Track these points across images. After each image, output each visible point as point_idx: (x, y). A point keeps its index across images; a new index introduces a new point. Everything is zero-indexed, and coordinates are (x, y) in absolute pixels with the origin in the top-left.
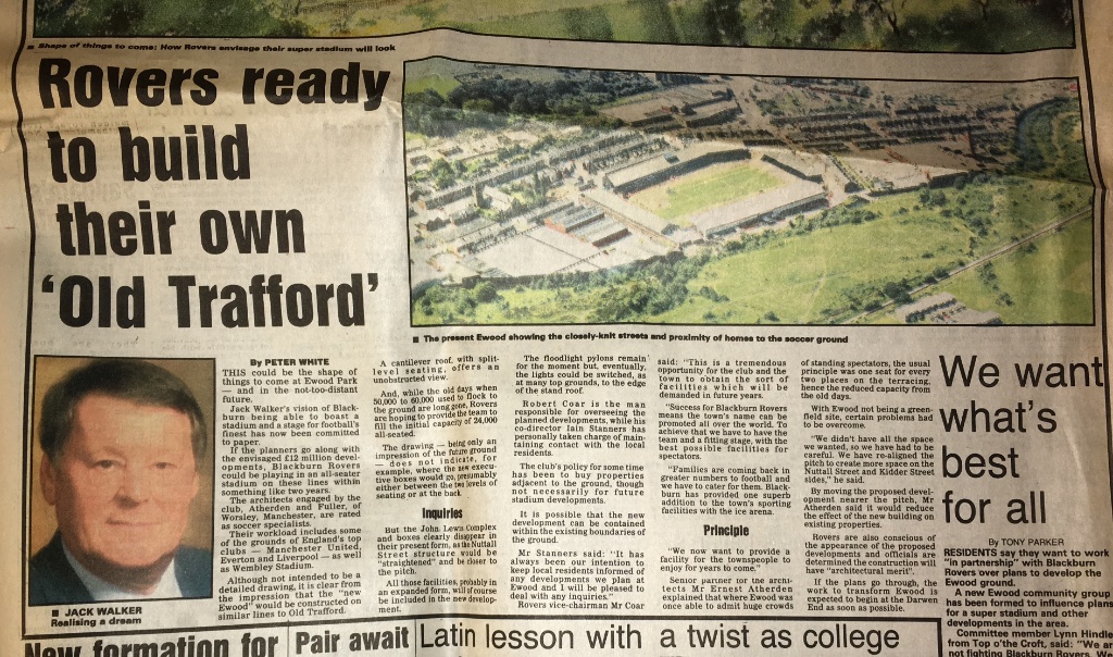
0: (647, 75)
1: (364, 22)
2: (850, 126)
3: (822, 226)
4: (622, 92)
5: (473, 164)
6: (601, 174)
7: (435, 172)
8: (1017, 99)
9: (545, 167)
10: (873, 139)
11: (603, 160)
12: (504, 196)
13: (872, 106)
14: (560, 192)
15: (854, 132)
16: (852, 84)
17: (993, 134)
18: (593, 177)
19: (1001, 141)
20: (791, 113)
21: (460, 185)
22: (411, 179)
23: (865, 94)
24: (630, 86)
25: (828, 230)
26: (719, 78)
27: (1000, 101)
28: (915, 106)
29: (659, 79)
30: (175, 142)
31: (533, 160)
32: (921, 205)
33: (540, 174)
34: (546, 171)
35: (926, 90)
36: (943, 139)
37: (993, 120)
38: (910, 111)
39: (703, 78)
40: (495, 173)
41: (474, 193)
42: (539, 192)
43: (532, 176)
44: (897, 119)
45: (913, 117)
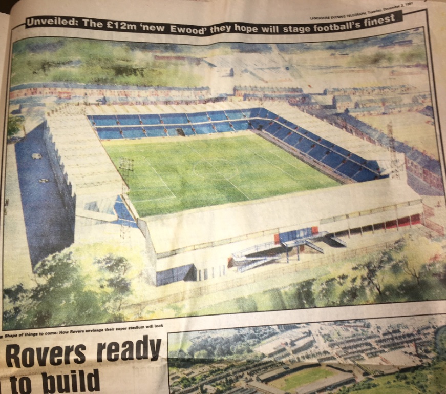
0: (274, 327)
1: (149, 312)
2: (363, 344)
3: (354, 390)
4: (263, 337)
5: (198, 378)
6: (255, 376)
7: (182, 381)
8: (435, 323)
9: (230, 375)
10: (373, 351)
11: (256, 371)
12: (212, 388)
13: (372, 332)
14: (237, 384)
15: (365, 347)
16: (363, 322)
17: (425, 342)
18: (252, 377)
19: (429, 345)
20: (337, 340)
21: (194, 386)
22: (171, 386)
23: (368, 326)
24: (266, 334)
25: (356, 392)
26: (305, 325)
27: (427, 324)
28: (391, 331)
29: (279, 328)
30: (66, 377)
31: (225, 373)
32: (396, 380)
33: (228, 378)
34: (231, 376)
35: (395, 322)
36: (403, 347)
37: (425, 334)
38: (389, 333)
39: (298, 326)
40: (208, 379)
41: (199, 388)
42: (227, 385)
43: (225, 379)
44: (383, 338)
45: (390, 336)
